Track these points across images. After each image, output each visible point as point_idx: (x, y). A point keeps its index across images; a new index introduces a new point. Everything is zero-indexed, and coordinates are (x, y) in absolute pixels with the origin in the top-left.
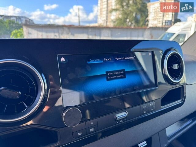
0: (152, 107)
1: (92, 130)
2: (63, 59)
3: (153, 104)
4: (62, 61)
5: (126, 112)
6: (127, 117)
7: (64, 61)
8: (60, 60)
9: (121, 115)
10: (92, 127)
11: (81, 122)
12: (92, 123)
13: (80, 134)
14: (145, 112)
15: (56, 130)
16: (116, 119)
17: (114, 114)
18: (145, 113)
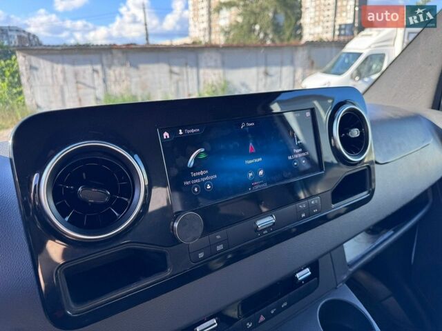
0: (315, 206)
1: (220, 248)
2: (166, 135)
3: (316, 201)
4: (165, 137)
5: (271, 216)
6: (274, 223)
7: (168, 137)
8: (162, 136)
9: (264, 222)
10: (219, 243)
11: (203, 235)
12: (218, 237)
13: (201, 255)
14: (303, 215)
15: (164, 250)
16: (256, 229)
17: (254, 220)
18: (304, 218)
